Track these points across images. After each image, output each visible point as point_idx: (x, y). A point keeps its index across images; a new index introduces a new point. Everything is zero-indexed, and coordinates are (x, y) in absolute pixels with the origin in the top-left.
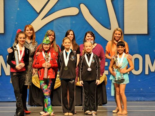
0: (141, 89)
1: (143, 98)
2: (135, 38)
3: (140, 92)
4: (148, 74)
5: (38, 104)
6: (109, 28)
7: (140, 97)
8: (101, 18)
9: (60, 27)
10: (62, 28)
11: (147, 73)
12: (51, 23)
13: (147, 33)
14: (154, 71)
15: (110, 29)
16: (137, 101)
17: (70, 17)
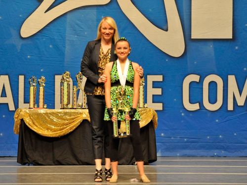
0: (220, 136)
1: (223, 152)
2: (211, 46)
3: (218, 142)
4: (232, 109)
5: (34, 161)
6: (165, 28)
7: (218, 150)
8: (150, 10)
9: (77, 25)
10: (82, 28)
11: (230, 107)
12: (63, 18)
13: (231, 37)
14: (243, 105)
15: (167, 30)
16: (213, 156)
17: (96, 8)
